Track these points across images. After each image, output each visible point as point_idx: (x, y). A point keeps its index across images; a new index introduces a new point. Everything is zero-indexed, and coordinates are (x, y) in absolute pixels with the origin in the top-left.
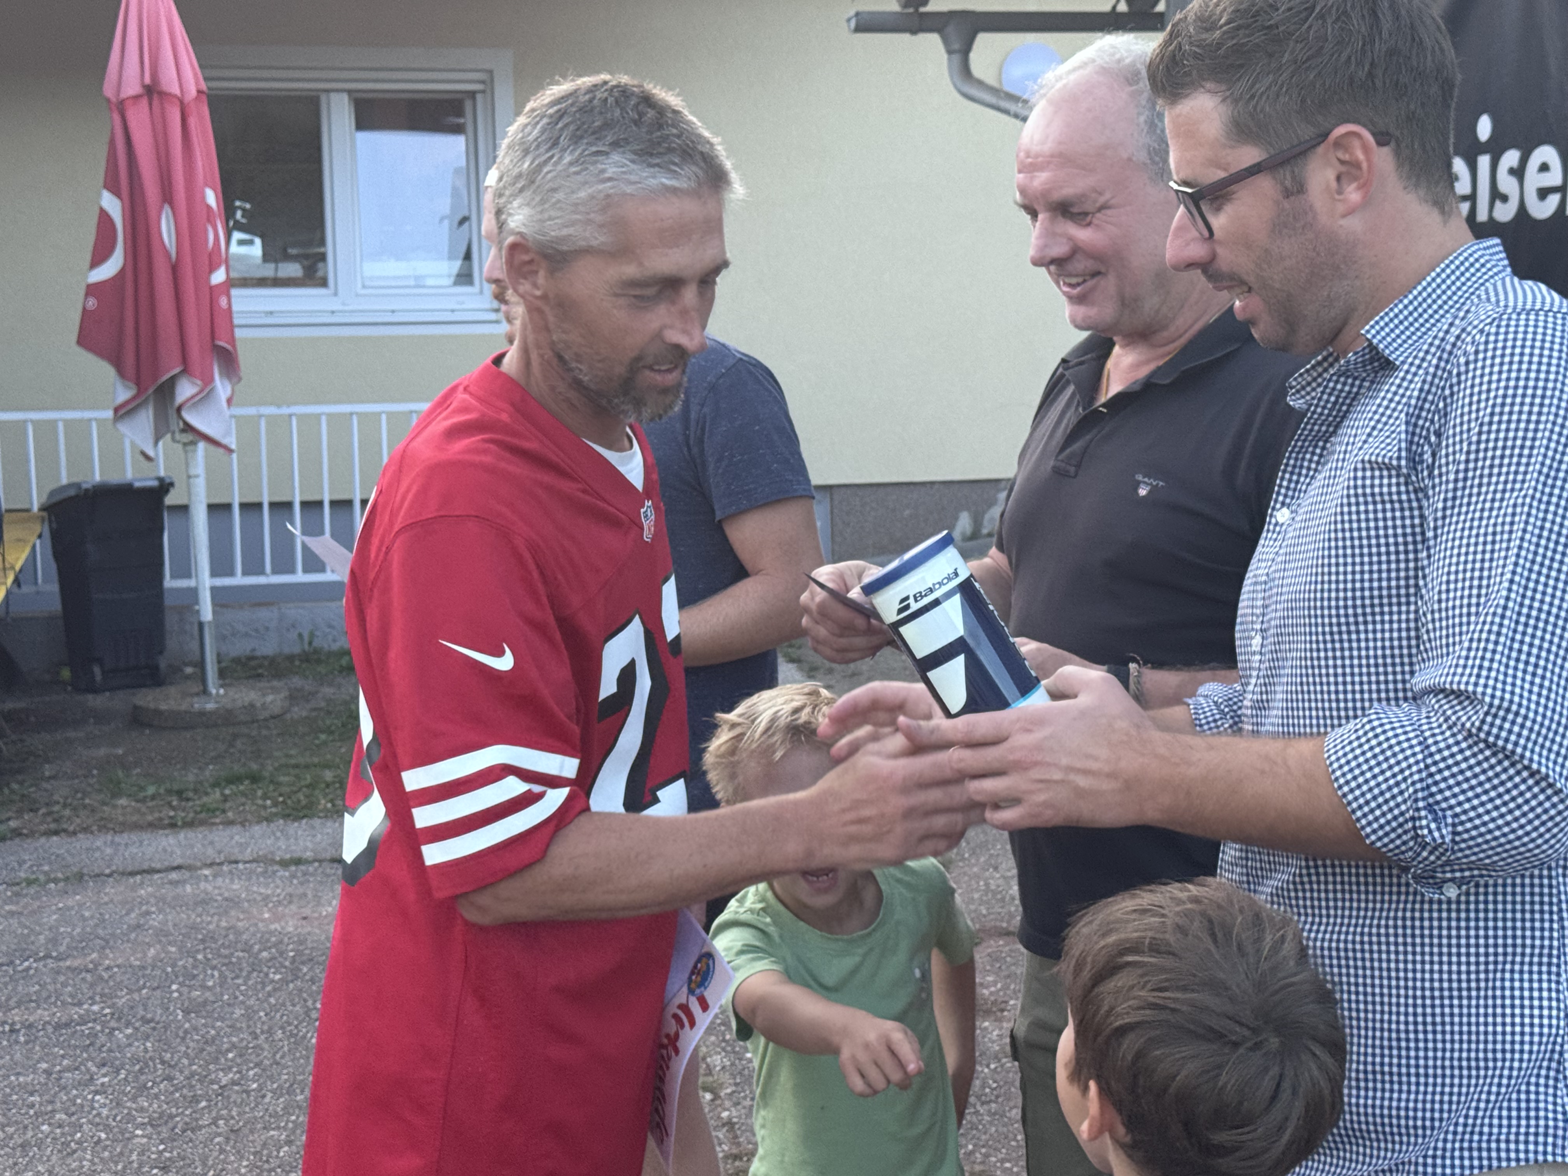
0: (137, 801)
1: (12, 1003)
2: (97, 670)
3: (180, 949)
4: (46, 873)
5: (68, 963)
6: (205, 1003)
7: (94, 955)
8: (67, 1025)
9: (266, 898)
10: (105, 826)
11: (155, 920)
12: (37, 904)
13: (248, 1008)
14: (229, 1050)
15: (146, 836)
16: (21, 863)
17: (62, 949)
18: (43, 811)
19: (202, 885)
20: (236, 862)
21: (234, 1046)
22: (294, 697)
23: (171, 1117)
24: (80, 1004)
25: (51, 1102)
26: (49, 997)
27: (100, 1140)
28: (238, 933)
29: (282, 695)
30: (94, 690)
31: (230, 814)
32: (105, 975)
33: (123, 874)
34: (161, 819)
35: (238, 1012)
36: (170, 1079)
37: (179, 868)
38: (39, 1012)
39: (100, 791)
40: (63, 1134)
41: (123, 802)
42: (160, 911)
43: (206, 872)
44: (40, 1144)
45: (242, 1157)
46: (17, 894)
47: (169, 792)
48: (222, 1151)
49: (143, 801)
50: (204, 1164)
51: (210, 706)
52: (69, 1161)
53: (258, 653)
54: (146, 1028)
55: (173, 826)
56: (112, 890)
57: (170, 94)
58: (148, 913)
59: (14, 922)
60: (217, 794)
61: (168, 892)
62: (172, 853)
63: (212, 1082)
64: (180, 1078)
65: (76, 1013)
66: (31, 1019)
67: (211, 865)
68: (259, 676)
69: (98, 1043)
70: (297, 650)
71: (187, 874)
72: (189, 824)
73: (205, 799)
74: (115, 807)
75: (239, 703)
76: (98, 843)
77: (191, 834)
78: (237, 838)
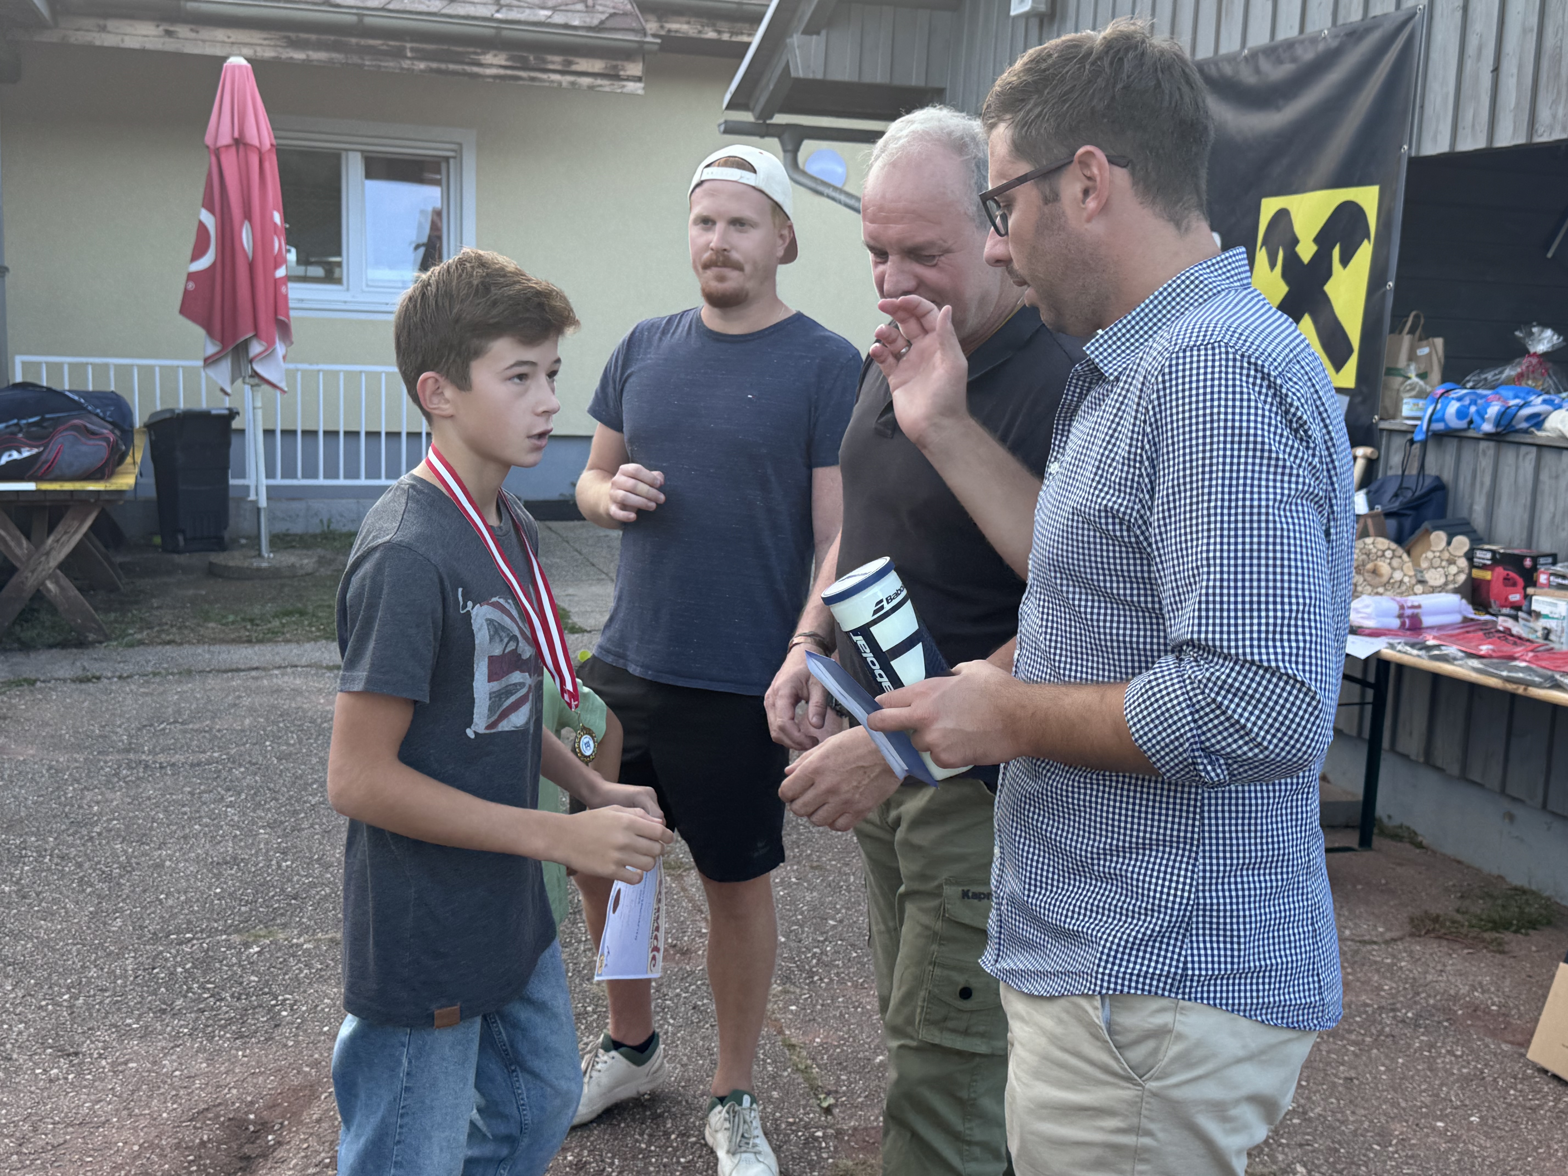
0: (223, 625)
1: (157, 750)
2: (181, 538)
3: (267, 719)
4: (165, 669)
5: (191, 726)
6: (290, 754)
7: (208, 722)
8: (198, 765)
9: (320, 690)
10: (201, 641)
11: (246, 701)
12: (162, 689)
13: (320, 758)
14: (312, 783)
15: (232, 648)
16: (148, 662)
17: (185, 717)
18: (156, 629)
19: (275, 680)
20: (296, 666)
21: (316, 781)
22: (321, 561)
23: (282, 823)
24: (204, 752)
25: (198, 812)
26: (182, 747)
27: (236, 836)
28: (305, 711)
29: (314, 560)
30: (177, 551)
31: (288, 636)
32: (219, 735)
33: (218, 671)
34: (240, 637)
35: (314, 760)
36: (277, 800)
37: (257, 669)
38: (177, 756)
39: (195, 617)
40: (210, 831)
41: (212, 625)
42: (249, 696)
43: (276, 672)
44: (196, 836)
45: (335, 848)
46: (147, 682)
47: (243, 620)
48: (320, 844)
49: (226, 624)
50: (310, 852)
51: (265, 565)
52: (218, 847)
53: (291, 532)
54: (253, 768)
55: (249, 641)
56: (212, 682)
57: (252, 146)
58: (239, 697)
59: (148, 699)
60: (276, 623)
61: (253, 684)
62: (251, 659)
63: (305, 802)
64: (282, 800)
65: (203, 757)
66: (173, 760)
67: (279, 667)
68: (293, 547)
69: (223, 777)
70: (318, 531)
71: (263, 673)
72: (260, 641)
73: (269, 626)
74: (207, 628)
75: (284, 564)
76: (200, 651)
77: (263, 647)
78: (295, 651)
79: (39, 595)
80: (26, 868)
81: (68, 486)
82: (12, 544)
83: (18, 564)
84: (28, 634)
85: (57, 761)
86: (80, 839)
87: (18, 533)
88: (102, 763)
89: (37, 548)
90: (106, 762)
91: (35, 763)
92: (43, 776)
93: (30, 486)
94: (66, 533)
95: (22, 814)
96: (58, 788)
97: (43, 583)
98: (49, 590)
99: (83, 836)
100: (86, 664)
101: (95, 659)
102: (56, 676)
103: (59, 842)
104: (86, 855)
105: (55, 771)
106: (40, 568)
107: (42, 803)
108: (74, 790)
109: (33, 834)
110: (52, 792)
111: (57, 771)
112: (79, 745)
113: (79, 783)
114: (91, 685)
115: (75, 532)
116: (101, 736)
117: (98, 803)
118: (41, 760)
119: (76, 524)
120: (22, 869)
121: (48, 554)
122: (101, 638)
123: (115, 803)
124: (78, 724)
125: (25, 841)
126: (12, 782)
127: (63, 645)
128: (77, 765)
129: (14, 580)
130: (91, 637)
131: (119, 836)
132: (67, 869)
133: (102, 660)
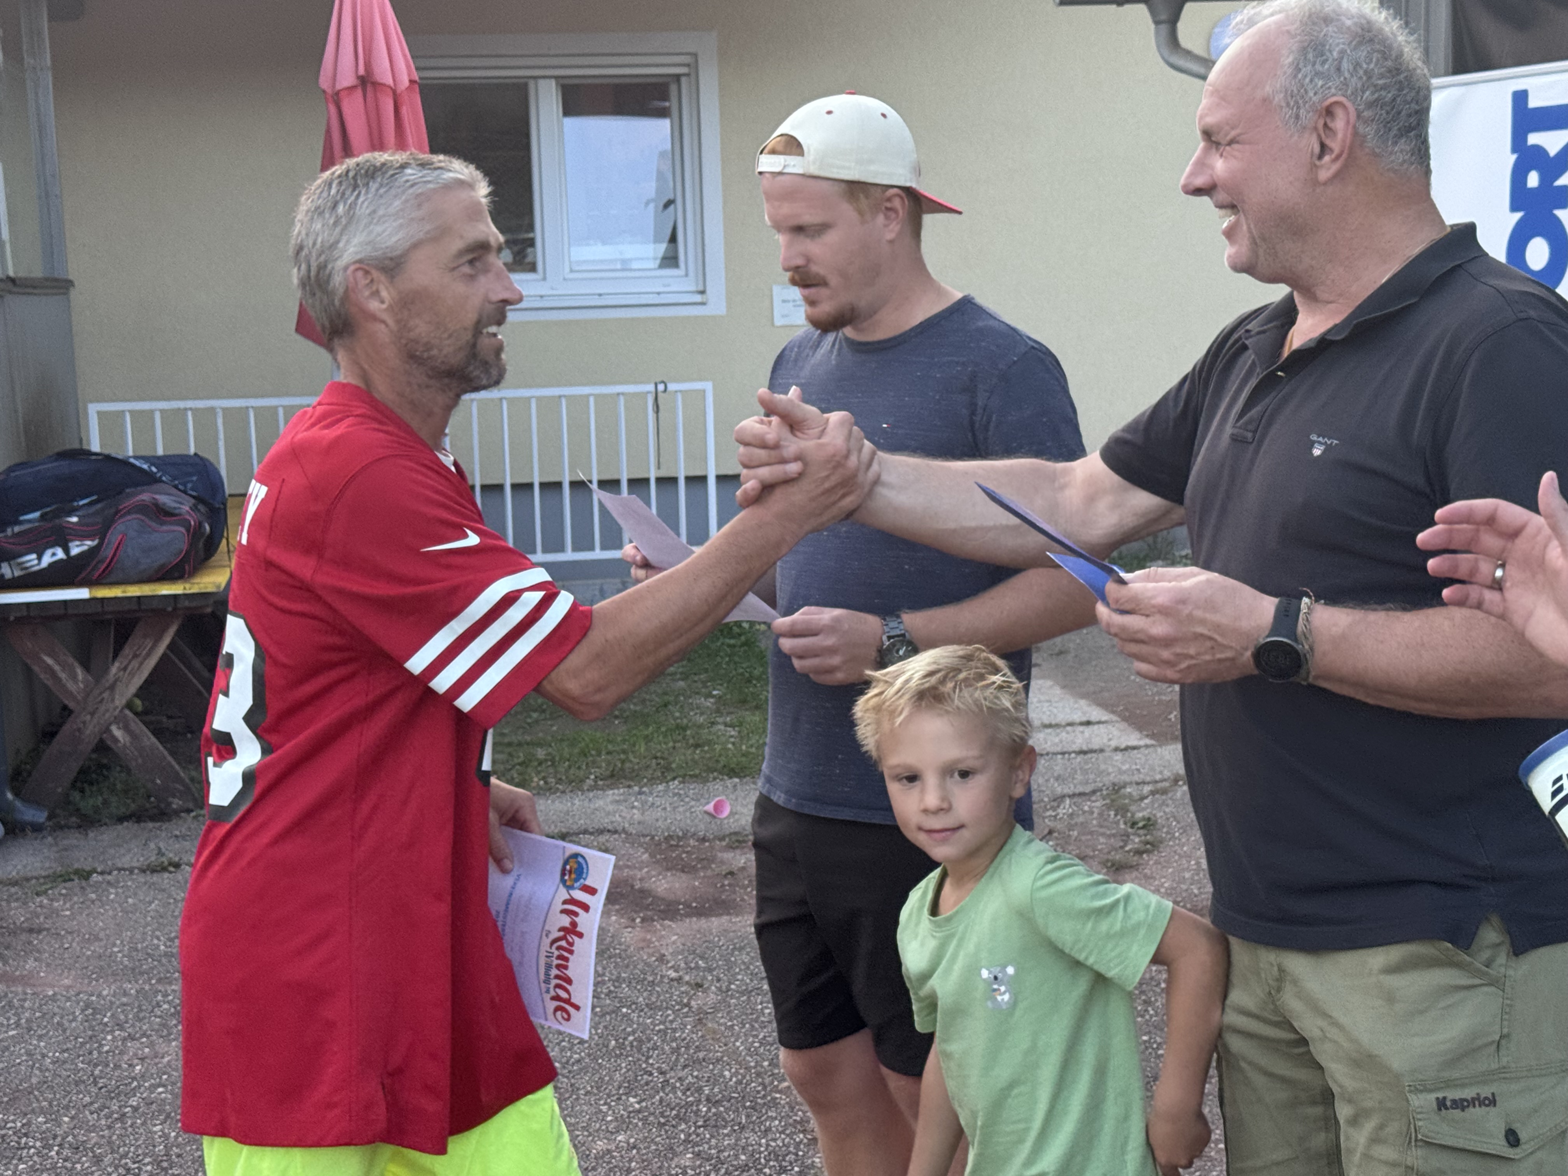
57: (384, 85)
79: (103, 747)
80: (21, 1167)
81: (134, 591)
82: (63, 676)
83: (71, 705)
84: (89, 803)
85: (99, 995)
86: (107, 1117)
87: (71, 660)
88: (159, 998)
89: (98, 681)
90: (166, 995)
91: (68, 999)
92: (74, 1019)
93: (82, 593)
94: (135, 656)
95: (34, 1080)
96: (91, 1038)
97: (108, 730)
98: (116, 740)
99: (112, 1113)
100: (162, 845)
101: (176, 836)
102: (120, 865)
103: (78, 1123)
104: (110, 1142)
105: (93, 1010)
106: (103, 708)
107: (64, 1062)
108: (114, 1039)
109: (42, 1111)
110: (82, 1044)
111: (96, 1011)
112: (133, 969)
113: (122, 1029)
114: (166, 875)
115: (149, 655)
116: (166, 954)
117: (142, 1059)
118: (78, 994)
119: (149, 643)
120: (17, 1166)
121: (112, 688)
122: (191, 805)
123: (166, 1060)
124: (138, 936)
125: (29, 1124)
126: (29, 1029)
127: (138, 817)
128: (124, 1000)
129: (67, 728)
130: (176, 803)
131: (160, 1112)
132: (78, 1166)
133: (184, 837)
